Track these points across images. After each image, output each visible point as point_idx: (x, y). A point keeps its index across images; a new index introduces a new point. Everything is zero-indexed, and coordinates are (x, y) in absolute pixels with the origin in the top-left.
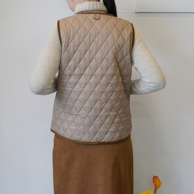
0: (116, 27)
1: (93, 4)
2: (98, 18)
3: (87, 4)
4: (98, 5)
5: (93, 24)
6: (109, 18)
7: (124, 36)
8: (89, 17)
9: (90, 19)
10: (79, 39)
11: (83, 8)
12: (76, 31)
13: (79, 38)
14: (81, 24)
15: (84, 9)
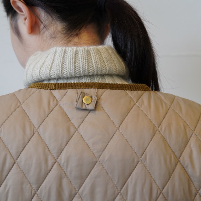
0: (157, 136)
1: (76, 53)
2: (91, 107)
3: (57, 56)
4: (93, 56)
5: (72, 130)
6: (131, 100)
7: (190, 170)
8: (61, 103)
9: (65, 109)
10: (22, 189)
11: (43, 69)
12: (9, 157)
13: (22, 183)
14: (28, 132)
15: (48, 72)
